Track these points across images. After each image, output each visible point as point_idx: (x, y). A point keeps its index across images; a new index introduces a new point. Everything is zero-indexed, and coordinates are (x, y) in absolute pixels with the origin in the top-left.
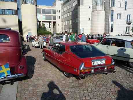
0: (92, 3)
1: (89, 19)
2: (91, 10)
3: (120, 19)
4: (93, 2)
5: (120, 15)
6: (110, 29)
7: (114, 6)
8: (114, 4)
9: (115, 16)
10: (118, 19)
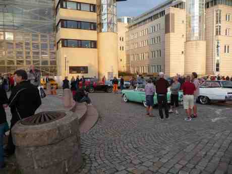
0: (185, 30)
1: (183, 52)
2: (184, 40)
3: (228, 52)
4: (187, 28)
5: (228, 47)
6: (215, 67)
7: (220, 34)
8: (220, 32)
9: (221, 49)
10: (225, 52)
